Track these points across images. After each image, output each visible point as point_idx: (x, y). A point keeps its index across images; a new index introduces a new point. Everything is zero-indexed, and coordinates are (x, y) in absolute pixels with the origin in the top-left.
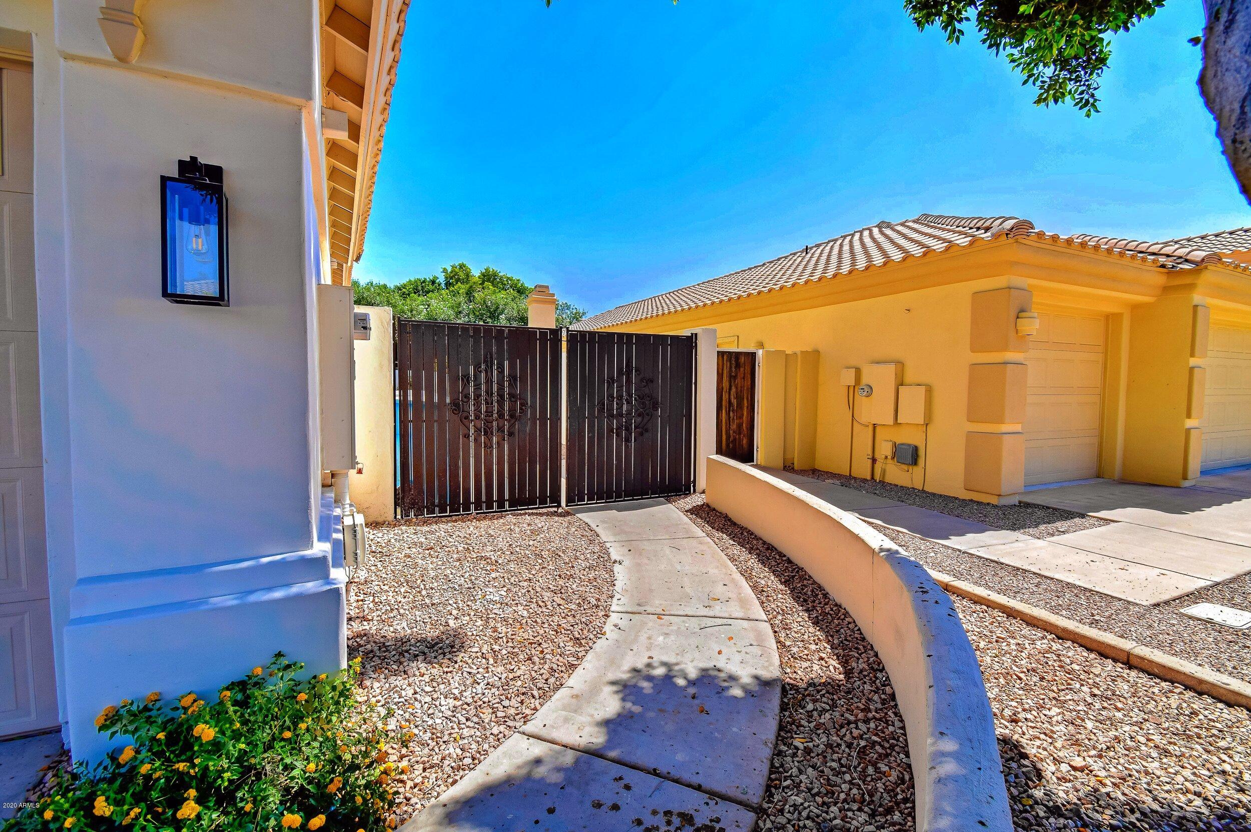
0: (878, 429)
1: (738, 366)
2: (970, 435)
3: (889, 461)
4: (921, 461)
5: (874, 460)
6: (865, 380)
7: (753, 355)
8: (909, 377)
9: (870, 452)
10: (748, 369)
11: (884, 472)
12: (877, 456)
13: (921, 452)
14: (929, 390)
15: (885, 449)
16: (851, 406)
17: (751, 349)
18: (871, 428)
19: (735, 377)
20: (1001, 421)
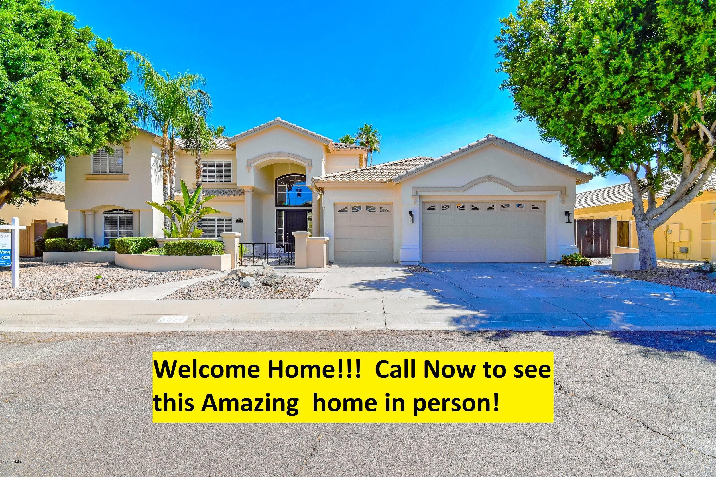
0: (675, 243)
1: (623, 225)
2: (702, 243)
3: (679, 253)
4: (689, 252)
5: (674, 253)
6: (670, 229)
7: (628, 222)
8: (684, 228)
9: (672, 250)
10: (627, 227)
11: (677, 256)
12: (675, 251)
13: (689, 249)
14: (690, 231)
15: (677, 249)
16: (666, 237)
17: (627, 221)
18: (672, 244)
19: (622, 229)
20: (710, 239)
